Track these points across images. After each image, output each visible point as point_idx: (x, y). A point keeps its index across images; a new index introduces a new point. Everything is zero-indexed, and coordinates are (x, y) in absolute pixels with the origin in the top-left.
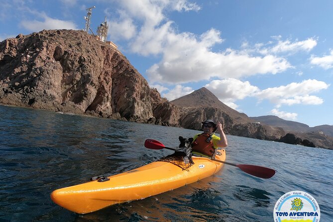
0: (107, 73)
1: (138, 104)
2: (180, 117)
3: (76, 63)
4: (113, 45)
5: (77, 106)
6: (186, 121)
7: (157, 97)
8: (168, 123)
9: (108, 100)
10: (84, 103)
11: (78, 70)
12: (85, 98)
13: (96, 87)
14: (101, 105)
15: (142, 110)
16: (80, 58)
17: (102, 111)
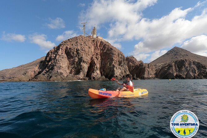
0: (97, 54)
1: (116, 68)
2: (156, 72)
3: (75, 53)
4: (100, 38)
5: (78, 76)
6: (160, 73)
7: (134, 61)
8: (144, 77)
9: (97, 69)
10: (81, 73)
11: (76, 56)
12: (81, 71)
13: (86, 63)
14: (94, 73)
15: (120, 71)
16: (77, 49)
17: (94, 76)
